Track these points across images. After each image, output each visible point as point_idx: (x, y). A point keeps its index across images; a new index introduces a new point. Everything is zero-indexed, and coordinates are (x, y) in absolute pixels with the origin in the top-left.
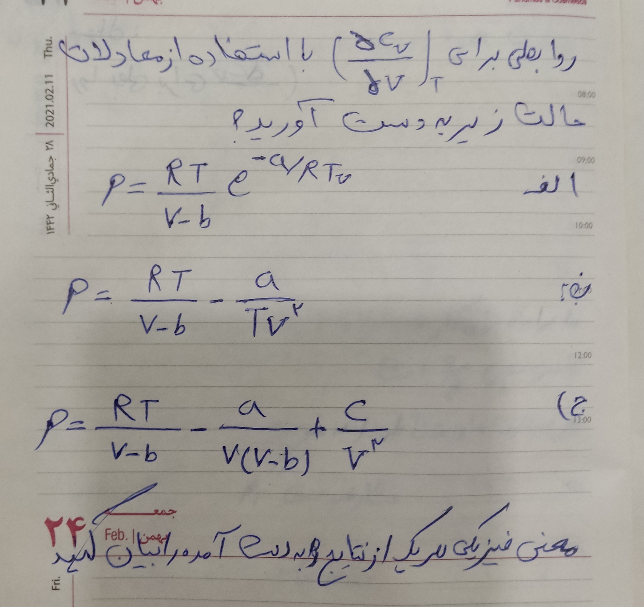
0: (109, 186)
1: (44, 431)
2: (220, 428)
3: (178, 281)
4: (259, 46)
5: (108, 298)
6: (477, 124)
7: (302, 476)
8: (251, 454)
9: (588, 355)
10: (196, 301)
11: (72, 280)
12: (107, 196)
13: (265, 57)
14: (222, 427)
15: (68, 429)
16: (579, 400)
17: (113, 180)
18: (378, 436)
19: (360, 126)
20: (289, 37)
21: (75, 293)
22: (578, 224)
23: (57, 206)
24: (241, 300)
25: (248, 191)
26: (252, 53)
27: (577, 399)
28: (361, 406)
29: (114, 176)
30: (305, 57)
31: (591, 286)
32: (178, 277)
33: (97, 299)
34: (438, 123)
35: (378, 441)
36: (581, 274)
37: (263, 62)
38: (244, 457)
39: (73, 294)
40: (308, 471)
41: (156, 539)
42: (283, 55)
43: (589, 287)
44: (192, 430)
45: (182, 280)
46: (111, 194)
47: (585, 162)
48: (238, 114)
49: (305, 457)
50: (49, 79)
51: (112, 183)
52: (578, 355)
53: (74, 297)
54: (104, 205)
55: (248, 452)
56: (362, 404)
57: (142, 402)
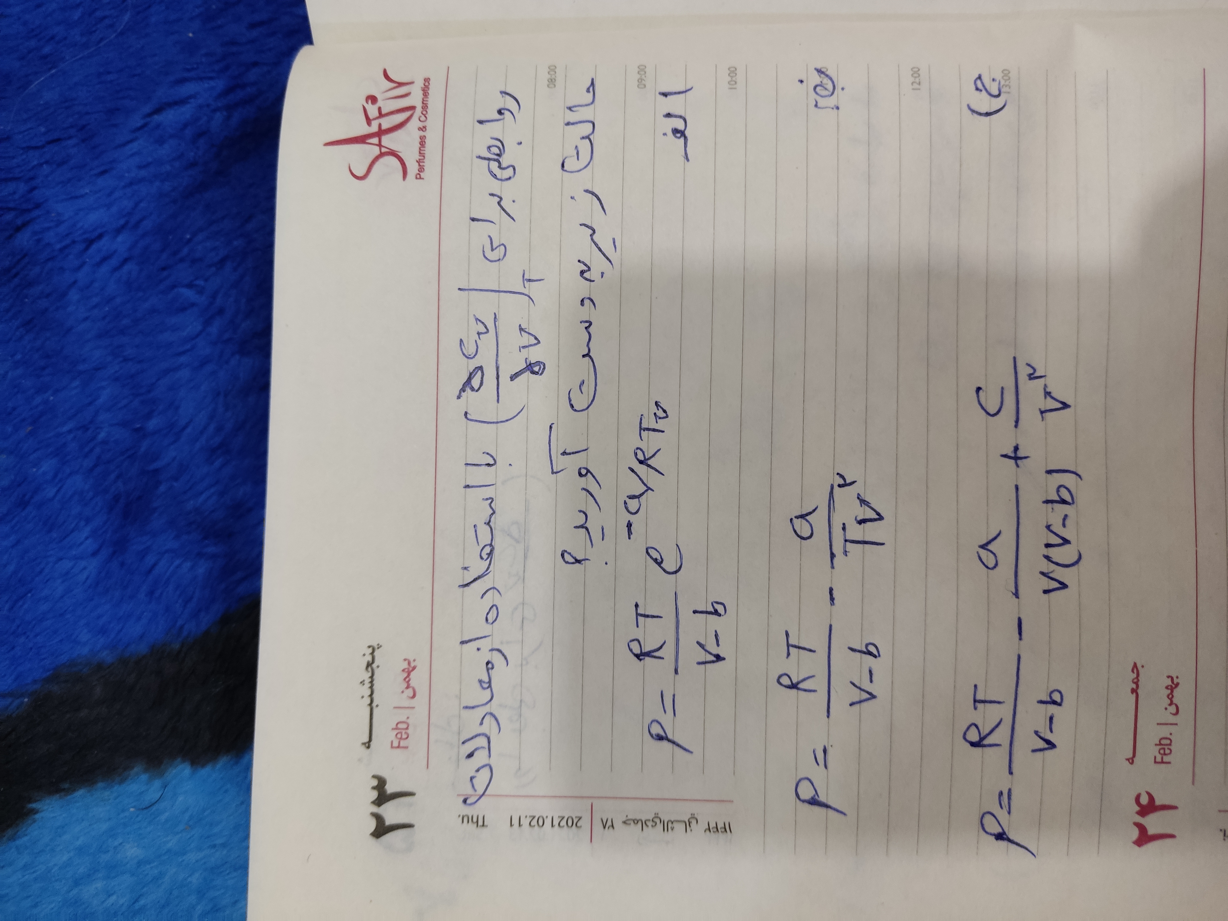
0: (665, 743)
1: (1010, 844)
2: (1017, 597)
3: (801, 651)
4: (475, 526)
5: (825, 751)
6: (590, 225)
7: (1081, 479)
8: (1053, 553)
9: (916, 72)
10: (831, 626)
11: (797, 800)
12: (678, 745)
13: (490, 518)
14: (1016, 595)
15: (1009, 813)
16: (980, 86)
17: (656, 737)
18: (1023, 372)
19: (589, 388)
20: (464, 485)
21: (816, 797)
22: (731, 86)
23: (693, 817)
24: (830, 561)
25: (676, 546)
26: (485, 537)
27: (977, 89)
28: (985, 393)
29: (651, 735)
30: (492, 462)
31: (819, 67)
32: (796, 650)
33: (826, 767)
34: (586, 279)
35: (1031, 371)
36: (801, 81)
37: (498, 522)
38: (1057, 564)
39: (817, 800)
40: (1074, 470)
41: (1172, 692)
42: (489, 492)
43: (819, 71)
44: (1020, 639)
45: (801, 645)
46: (676, 740)
47: (644, 78)
48: (568, 558)
49: (1055, 474)
50: (515, 822)
51: (660, 738)
52: (916, 86)
53: (822, 798)
54: (691, 750)
55: (1051, 558)
56: (981, 392)
57: (975, 708)
